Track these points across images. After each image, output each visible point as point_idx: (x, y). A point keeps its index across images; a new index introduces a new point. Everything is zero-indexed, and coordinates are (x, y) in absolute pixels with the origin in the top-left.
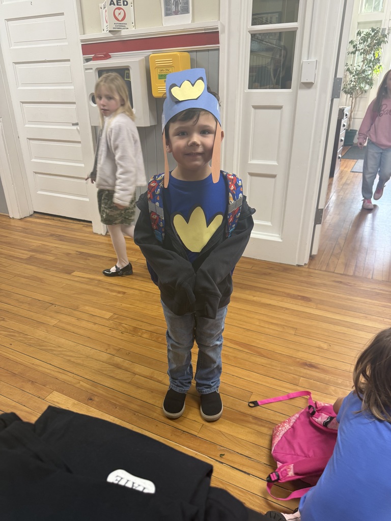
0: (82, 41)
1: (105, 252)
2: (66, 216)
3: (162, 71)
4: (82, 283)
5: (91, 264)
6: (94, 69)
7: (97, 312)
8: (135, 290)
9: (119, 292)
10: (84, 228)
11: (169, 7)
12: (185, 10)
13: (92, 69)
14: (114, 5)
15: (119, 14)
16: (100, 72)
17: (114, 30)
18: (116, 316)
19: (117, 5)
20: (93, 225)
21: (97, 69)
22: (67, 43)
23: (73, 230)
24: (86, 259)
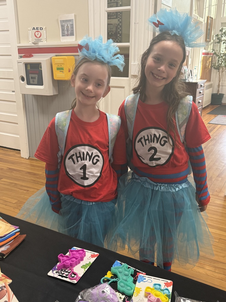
0: (18, 47)
1: (24, 169)
2: (7, 147)
3: (58, 66)
4: (5, 185)
5: (14, 175)
6: (23, 63)
7: (9, 200)
8: (34, 189)
9: (25, 190)
10: (16, 154)
11: (64, 32)
12: (72, 34)
13: (21, 63)
14: (35, 30)
15: (38, 34)
16: (26, 65)
17: (35, 42)
18: (19, 202)
19: (37, 29)
20: (21, 152)
21: (24, 63)
22: (10, 46)
23: (9, 155)
24: (12, 172)
